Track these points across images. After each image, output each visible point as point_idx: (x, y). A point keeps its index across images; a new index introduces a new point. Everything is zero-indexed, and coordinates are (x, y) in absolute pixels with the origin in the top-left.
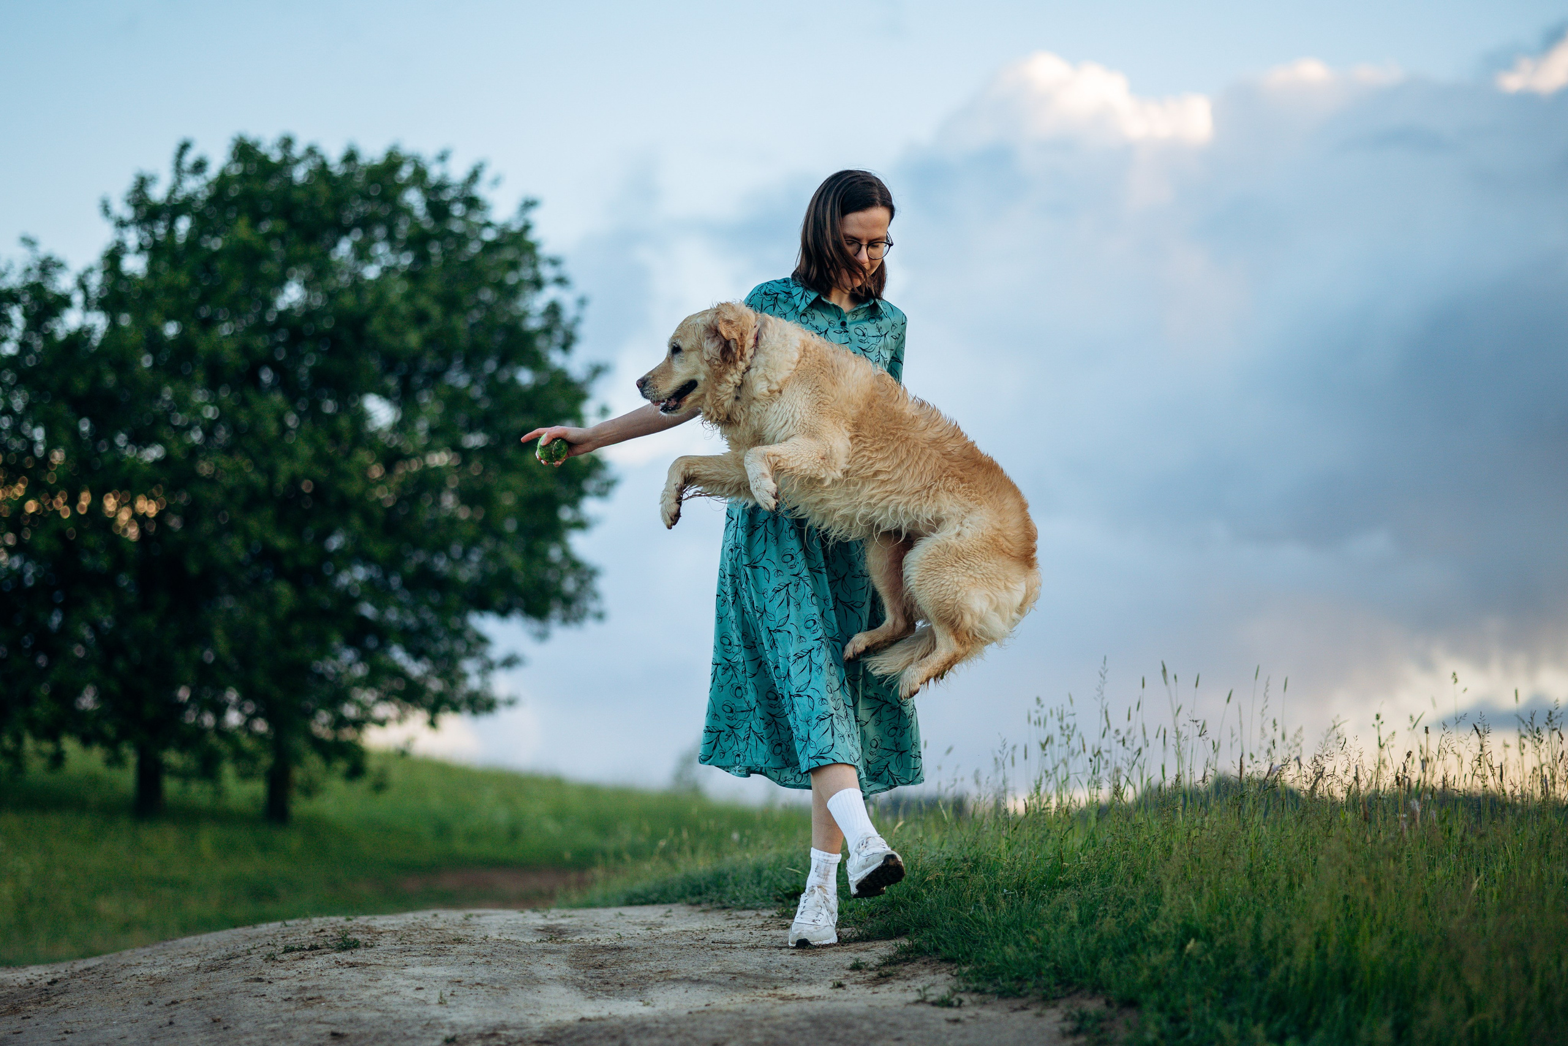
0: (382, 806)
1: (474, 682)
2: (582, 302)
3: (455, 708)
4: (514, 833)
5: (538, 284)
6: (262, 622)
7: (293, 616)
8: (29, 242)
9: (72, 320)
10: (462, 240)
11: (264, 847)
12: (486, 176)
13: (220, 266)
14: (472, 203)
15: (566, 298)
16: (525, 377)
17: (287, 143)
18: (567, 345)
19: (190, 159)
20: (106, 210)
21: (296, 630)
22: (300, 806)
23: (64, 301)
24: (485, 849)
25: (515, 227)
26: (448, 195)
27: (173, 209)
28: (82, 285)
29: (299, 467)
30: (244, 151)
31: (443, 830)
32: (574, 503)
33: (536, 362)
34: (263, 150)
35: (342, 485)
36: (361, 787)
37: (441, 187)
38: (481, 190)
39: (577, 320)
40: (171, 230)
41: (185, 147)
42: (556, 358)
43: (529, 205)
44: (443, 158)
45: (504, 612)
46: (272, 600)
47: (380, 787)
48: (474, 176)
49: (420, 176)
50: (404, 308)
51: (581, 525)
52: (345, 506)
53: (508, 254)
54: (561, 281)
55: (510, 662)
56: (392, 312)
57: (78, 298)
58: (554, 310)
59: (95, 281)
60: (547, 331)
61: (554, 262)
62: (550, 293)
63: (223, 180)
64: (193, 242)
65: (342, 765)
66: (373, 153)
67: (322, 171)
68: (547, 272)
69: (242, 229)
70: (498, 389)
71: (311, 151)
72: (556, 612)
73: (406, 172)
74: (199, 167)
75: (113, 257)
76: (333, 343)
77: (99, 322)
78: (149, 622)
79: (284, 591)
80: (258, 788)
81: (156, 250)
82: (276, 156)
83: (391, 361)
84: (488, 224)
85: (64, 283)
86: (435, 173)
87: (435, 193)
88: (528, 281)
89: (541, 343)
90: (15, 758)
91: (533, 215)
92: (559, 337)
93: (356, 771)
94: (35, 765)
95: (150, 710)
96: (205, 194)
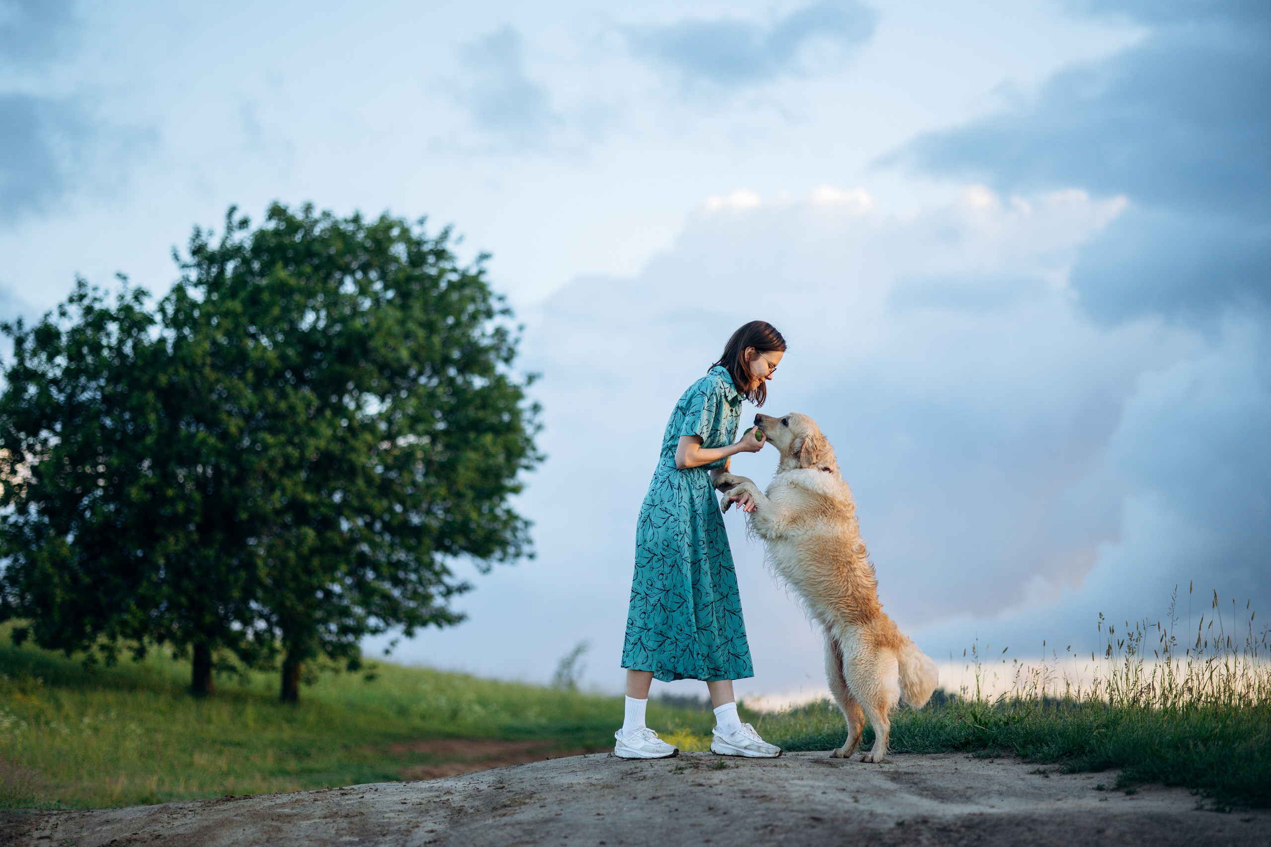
0: (372, 690)
1: (439, 601)
2: (521, 328)
3: (424, 624)
4: (454, 714)
5: (489, 314)
6: (291, 555)
7: (314, 551)
8: (122, 277)
9: (154, 333)
10: (434, 280)
11: (290, 721)
12: (453, 235)
13: (266, 296)
14: (440, 254)
15: (509, 324)
16: (478, 382)
17: (308, 208)
18: (507, 360)
19: (237, 217)
20: (176, 257)
21: (316, 562)
22: (304, 691)
23: (149, 320)
24: (434, 725)
25: (473, 271)
26: (426, 248)
27: (225, 255)
28: (162, 310)
29: (322, 444)
30: (277, 212)
31: (402, 711)
32: (512, 474)
33: (486, 370)
34: (290, 212)
35: (353, 457)
36: (356, 677)
37: (419, 243)
38: (449, 246)
39: (517, 341)
40: (222, 272)
41: (233, 210)
42: (501, 368)
43: (484, 257)
44: (421, 222)
45: (455, 554)
46: (301, 540)
47: (370, 678)
48: (445, 235)
49: (405, 232)
50: (397, 329)
51: (516, 490)
52: (352, 472)
53: (467, 292)
54: (506, 312)
55: (463, 588)
56: (389, 333)
57: (158, 317)
58: (500, 333)
59: (170, 309)
60: (496, 348)
61: (501, 299)
62: (499, 320)
63: (261, 237)
64: (239, 281)
65: (343, 662)
66: (370, 218)
67: (336, 230)
68: (496, 305)
69: (282, 273)
70: (459, 393)
71: (327, 215)
72: (498, 554)
73: (395, 232)
74: (244, 223)
75: (179, 290)
76: (344, 356)
77: (170, 334)
78: (211, 553)
79: (310, 533)
80: (276, 679)
81: (214, 285)
82: (300, 216)
83: (382, 367)
84: (454, 270)
85: (149, 306)
86: (416, 232)
87: (415, 245)
88: (484, 311)
89: (492, 356)
90: (110, 652)
91: (486, 264)
92: (504, 353)
93: (354, 665)
94: (125, 656)
95: (208, 619)
96: (248, 244)
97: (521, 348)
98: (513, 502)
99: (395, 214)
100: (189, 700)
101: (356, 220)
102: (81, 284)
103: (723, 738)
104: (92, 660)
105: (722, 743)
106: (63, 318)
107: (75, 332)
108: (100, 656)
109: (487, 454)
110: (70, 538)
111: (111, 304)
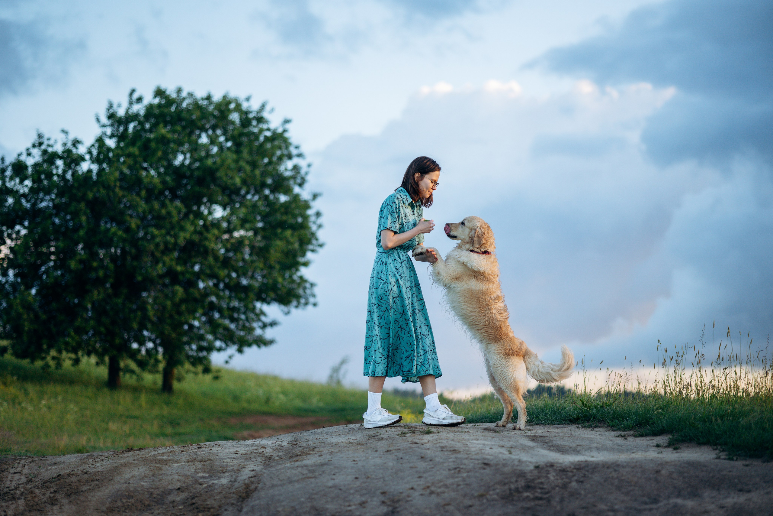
0: (218, 385)
1: (258, 332)
2: (309, 166)
3: (250, 345)
4: (268, 400)
5: (290, 157)
6: (169, 303)
7: (182, 301)
8: (65, 132)
9: (85, 166)
10: (256, 136)
11: (167, 403)
12: (268, 108)
13: (153, 145)
14: (260, 120)
15: (302, 163)
16: (283, 198)
17: (179, 91)
18: (301, 185)
19: (135, 96)
20: (98, 120)
21: (183, 307)
22: (176, 385)
24: (255, 406)
25: (280, 130)
26: (251, 116)
27: (129, 118)
28: (90, 152)
29: (188, 236)
30: (159, 93)
31: (236, 398)
32: (304, 255)
33: (288, 191)
34: (168, 93)
35: (207, 243)
36: (208, 378)
37: (247, 113)
38: (265, 114)
39: (307, 173)
40: (126, 129)
41: (133, 91)
42: (297, 190)
43: (287, 121)
44: (248, 99)
45: (268, 303)
46: (174, 293)
47: (216, 378)
48: (263, 108)
49: (238, 107)
50: (233, 166)
51: (306, 264)
52: (206, 252)
53: (276, 143)
54: (300, 155)
55: (273, 324)
56: (229, 168)
57: (87, 157)
58: (296, 168)
59: (95, 152)
60: (294, 177)
61: (297, 147)
62: (296, 161)
63: (150, 108)
64: (137, 133)
65: (200, 368)
66: (217, 97)
67: (196, 105)
68: (294, 152)
69: (163, 130)
70: (271, 204)
71: (190, 95)
72: (294, 303)
73: (232, 106)
74: (139, 100)
75: (100, 140)
76: (201, 182)
77: (95, 167)
78: (119, 301)
79: (179, 290)
80: (159, 378)
81: (121, 137)
82: (174, 96)
83: (225, 189)
84: (268, 129)
85: (82, 150)
86: (245, 106)
87: (244, 114)
88: (285, 155)
89: (291, 182)
90: (58, 361)
91: (288, 126)
92: (299, 181)
93: (207, 370)
94: (67, 364)
95: (117, 341)
96: (142, 112)
97: (309, 178)
98: (304, 271)
99: (232, 95)
100: (106, 390)
101: (209, 98)
102: (40, 136)
103: (430, 414)
104: (47, 366)
105: (429, 417)
106: (29, 157)
107: (36, 165)
108: (52, 363)
109: (288, 243)
110: (33, 291)
111: (59, 149)
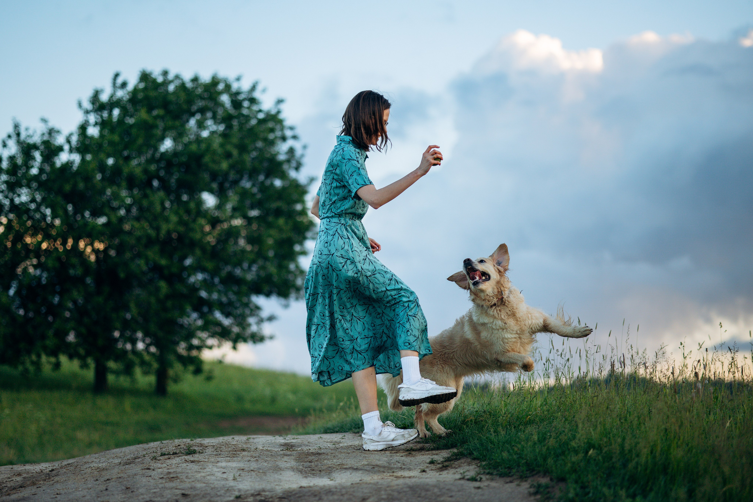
0: (211, 387)
1: (254, 328)
2: (305, 147)
3: (245, 340)
4: (273, 400)
5: (284, 139)
6: (153, 300)
7: (168, 297)
8: (44, 121)
9: (64, 157)
10: (247, 118)
11: (154, 407)
12: (259, 88)
13: (134, 131)
14: (253, 101)
15: (297, 145)
16: (278, 183)
17: (165, 73)
18: (297, 168)
19: (120, 81)
20: (80, 105)
21: (169, 304)
22: (172, 387)
23: (60, 149)
24: (259, 407)
25: (273, 112)
26: (241, 97)
27: (112, 104)
28: (68, 141)
29: (171, 226)
30: (145, 77)
31: (240, 399)
32: (301, 243)
33: (283, 176)
34: (153, 76)
35: (191, 235)
36: (200, 378)
37: (238, 93)
38: (257, 95)
39: (302, 156)
40: (110, 114)
41: (117, 75)
42: (293, 174)
43: (280, 101)
44: (238, 79)
45: (268, 295)
46: (158, 289)
47: (209, 378)
48: (253, 88)
49: (228, 87)
50: (220, 151)
52: (193, 245)
53: (270, 125)
54: (295, 137)
55: (271, 319)
56: (214, 153)
57: (66, 147)
58: (291, 151)
59: (74, 139)
60: (288, 161)
61: (292, 128)
62: (290, 143)
63: (135, 91)
64: (121, 121)
65: (191, 368)
66: (206, 77)
67: (183, 86)
68: (288, 133)
69: (143, 114)
70: (264, 189)
71: (177, 77)
72: (293, 295)
73: (221, 87)
74: (124, 85)
75: (83, 128)
76: (187, 167)
77: (76, 158)
78: (100, 299)
79: (163, 285)
80: (152, 379)
81: (103, 124)
82: (160, 79)
83: (214, 176)
84: (260, 111)
85: (60, 140)
86: (235, 86)
87: (235, 96)
88: (279, 137)
89: (285, 167)
90: (37, 365)
91: (282, 107)
92: (294, 164)
93: (198, 371)
94: (47, 368)
95: (100, 342)
96: (127, 97)
97: (305, 161)
100: (89, 395)
101: (195, 80)
102: (16, 126)
104: (26, 370)
106: (5, 148)
107: (12, 158)
108: (31, 368)
109: (281, 230)
110: (12, 292)
111: (36, 139)
